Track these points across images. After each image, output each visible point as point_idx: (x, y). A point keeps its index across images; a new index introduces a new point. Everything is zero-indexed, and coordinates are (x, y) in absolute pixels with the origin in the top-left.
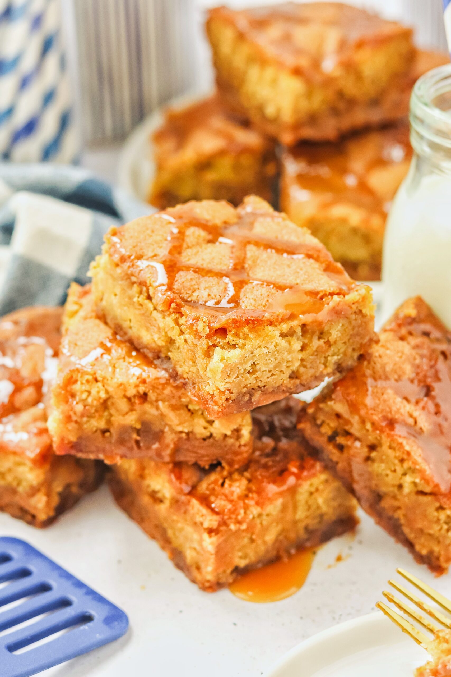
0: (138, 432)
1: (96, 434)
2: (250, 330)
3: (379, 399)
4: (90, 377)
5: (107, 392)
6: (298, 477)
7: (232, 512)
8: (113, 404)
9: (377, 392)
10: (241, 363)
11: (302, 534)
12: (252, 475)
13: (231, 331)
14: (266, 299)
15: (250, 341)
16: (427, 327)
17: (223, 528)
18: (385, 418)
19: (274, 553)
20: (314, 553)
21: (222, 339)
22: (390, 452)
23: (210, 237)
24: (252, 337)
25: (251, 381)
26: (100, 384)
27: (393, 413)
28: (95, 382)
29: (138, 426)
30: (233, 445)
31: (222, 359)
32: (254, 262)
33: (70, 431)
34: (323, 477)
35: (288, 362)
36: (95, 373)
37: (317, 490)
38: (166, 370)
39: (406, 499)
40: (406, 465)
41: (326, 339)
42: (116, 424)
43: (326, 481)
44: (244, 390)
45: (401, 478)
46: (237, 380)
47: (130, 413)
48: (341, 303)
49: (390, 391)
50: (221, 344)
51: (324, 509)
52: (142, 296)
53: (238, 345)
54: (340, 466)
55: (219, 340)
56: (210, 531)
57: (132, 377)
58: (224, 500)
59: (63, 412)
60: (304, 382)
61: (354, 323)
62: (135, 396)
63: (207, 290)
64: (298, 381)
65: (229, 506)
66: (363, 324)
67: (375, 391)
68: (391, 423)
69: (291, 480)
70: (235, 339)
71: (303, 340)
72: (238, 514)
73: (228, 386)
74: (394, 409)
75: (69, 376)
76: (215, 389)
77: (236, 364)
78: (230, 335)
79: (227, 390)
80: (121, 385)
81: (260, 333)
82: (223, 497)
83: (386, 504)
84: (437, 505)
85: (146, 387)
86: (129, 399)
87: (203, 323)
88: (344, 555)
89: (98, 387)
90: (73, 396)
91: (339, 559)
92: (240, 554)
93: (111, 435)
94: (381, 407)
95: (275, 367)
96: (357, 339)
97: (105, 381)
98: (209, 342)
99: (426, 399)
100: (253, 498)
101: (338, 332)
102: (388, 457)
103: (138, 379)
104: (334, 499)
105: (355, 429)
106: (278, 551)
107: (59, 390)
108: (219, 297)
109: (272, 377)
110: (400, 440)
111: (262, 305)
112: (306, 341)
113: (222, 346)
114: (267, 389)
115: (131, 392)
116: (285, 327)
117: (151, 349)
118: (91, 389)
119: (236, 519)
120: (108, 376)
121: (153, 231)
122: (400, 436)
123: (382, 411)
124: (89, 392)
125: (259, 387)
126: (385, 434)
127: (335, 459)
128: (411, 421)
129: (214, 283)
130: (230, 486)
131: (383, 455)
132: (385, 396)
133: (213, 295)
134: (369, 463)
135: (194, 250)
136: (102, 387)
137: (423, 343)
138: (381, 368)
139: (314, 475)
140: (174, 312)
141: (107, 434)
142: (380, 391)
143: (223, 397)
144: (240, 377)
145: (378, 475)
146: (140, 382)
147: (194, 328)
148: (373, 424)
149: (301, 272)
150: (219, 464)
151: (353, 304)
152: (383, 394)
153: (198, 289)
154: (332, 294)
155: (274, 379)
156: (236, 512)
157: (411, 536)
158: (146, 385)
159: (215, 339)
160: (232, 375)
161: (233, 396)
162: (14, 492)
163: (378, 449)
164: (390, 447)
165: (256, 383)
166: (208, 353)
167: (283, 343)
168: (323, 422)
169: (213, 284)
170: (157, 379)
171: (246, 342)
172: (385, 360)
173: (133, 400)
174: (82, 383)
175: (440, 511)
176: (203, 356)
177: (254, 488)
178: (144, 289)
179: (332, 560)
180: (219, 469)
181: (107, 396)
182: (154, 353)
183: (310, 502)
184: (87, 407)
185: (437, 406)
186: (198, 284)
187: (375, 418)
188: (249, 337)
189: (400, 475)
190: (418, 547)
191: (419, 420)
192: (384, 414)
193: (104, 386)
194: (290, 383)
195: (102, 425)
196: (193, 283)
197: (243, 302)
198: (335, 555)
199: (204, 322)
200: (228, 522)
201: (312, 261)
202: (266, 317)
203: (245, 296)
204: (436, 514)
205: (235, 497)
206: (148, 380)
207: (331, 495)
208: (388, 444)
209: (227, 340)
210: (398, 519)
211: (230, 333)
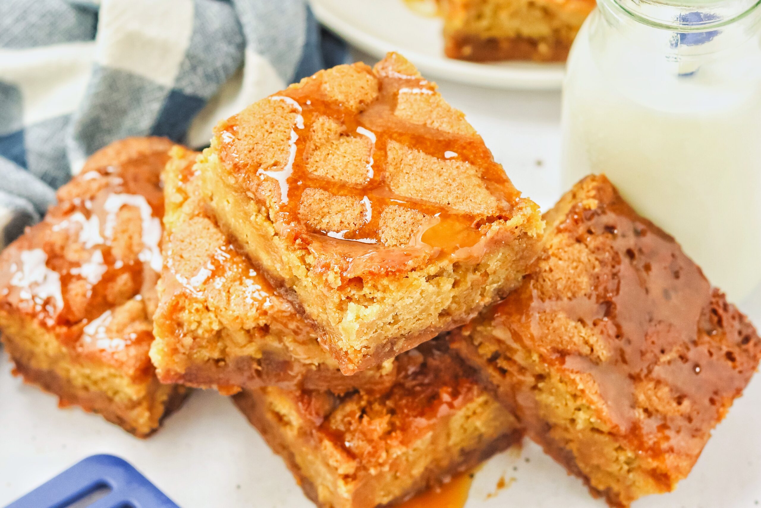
0: (259, 362)
1: (208, 364)
2: (391, 281)
3: (548, 329)
4: (200, 306)
5: (220, 323)
6: (451, 405)
7: (371, 455)
8: (228, 335)
9: (546, 319)
10: (380, 318)
11: (457, 458)
12: (396, 404)
13: (367, 282)
14: (410, 229)
15: (391, 294)
16: (610, 218)
17: (362, 473)
18: (555, 350)
19: (424, 483)
20: (472, 476)
21: (358, 291)
22: (560, 386)
23: (344, 128)
24: (393, 289)
25: (392, 331)
26: (212, 315)
27: (564, 343)
28: (206, 311)
29: (259, 356)
30: (373, 377)
31: (358, 317)
32: (396, 167)
33: (177, 363)
34: (481, 399)
35: (436, 304)
36: (206, 301)
37: (474, 413)
38: (291, 303)
39: (580, 435)
40: (579, 402)
41: (483, 271)
42: (232, 356)
43: (486, 403)
44: (384, 342)
45: (574, 413)
46: (376, 335)
47: (249, 345)
48: (502, 231)
49: (561, 316)
50: (356, 297)
51: (483, 430)
52: (260, 216)
53: (376, 298)
54: (501, 389)
55: (353, 292)
56: (346, 477)
57: (251, 308)
58: (363, 441)
59: (168, 345)
60: (456, 319)
61: (516, 248)
62: (254, 328)
63: (340, 215)
64: (449, 319)
65: (369, 448)
66: (529, 246)
67: (543, 318)
68: (563, 354)
69: (443, 410)
70: (372, 292)
71: (455, 277)
72: (379, 457)
73: (365, 343)
74: (566, 338)
75: (174, 303)
76: (349, 347)
77: (374, 321)
78: (367, 287)
79: (364, 347)
80: (237, 317)
81: (402, 282)
82: (361, 436)
83: (556, 435)
84: (617, 445)
85: (267, 320)
86: (248, 331)
87: (334, 273)
88: (507, 480)
89: (210, 318)
90: (180, 325)
91: (501, 484)
92: (382, 493)
93: (226, 365)
94: (549, 337)
95: (421, 313)
96: (522, 263)
97: (219, 311)
98: (342, 295)
99: (606, 319)
100: (396, 438)
101: (498, 262)
102: (558, 390)
103: (257, 310)
104: (495, 419)
105: (519, 357)
106: (428, 480)
107: (162, 320)
108: (354, 225)
109: (418, 322)
110: (572, 376)
111: (405, 237)
112: (458, 278)
113: (357, 299)
114: (412, 335)
115: (250, 325)
116: (432, 270)
117: (272, 277)
118: (202, 319)
119: (377, 462)
120: (222, 305)
121: (272, 126)
122: (572, 372)
123: (551, 341)
124: (199, 323)
125: (402, 335)
126: (555, 367)
127: (495, 382)
128: (586, 350)
129: (347, 205)
130: (370, 423)
131: (553, 388)
132: (556, 324)
133: (346, 223)
134: (536, 392)
135: (323, 152)
136: (214, 318)
137: (603, 244)
138: (552, 285)
139: (471, 400)
140: (299, 249)
141: (222, 364)
142: (549, 318)
143: (359, 355)
144: (379, 331)
145: (547, 406)
146: (260, 314)
147: (324, 278)
148: (541, 356)
149: (454, 185)
150: (356, 391)
151: (516, 227)
152: (552, 321)
153: (329, 212)
154: (491, 220)
155: (419, 324)
156: (377, 455)
157: (586, 470)
158: (267, 317)
159: (349, 291)
160: (370, 331)
161: (371, 350)
162: (110, 400)
163: (546, 380)
164: (561, 381)
165: (398, 332)
166: (341, 307)
167: (430, 288)
168: (480, 344)
169: (346, 207)
170: (280, 311)
171: (386, 295)
172: (556, 275)
173: (252, 332)
174: (190, 312)
175: (619, 451)
176: (335, 310)
177: (398, 423)
178: (263, 209)
179: (492, 487)
180: (356, 397)
181: (221, 327)
182: (276, 280)
183: (466, 426)
184: (198, 340)
185: (618, 326)
186: (328, 207)
187: (543, 350)
188: (389, 288)
189: (573, 410)
190: (594, 483)
191: (596, 348)
192: (554, 345)
193: (216, 316)
194: (439, 322)
195: (216, 355)
196: (323, 204)
197: (383, 232)
198: (496, 480)
199: (336, 273)
200: (367, 466)
201: (467, 164)
202: (409, 266)
203: (386, 225)
204: (614, 454)
205: (375, 436)
206: (270, 312)
207: (491, 416)
208: (558, 378)
209: (363, 293)
210: (571, 452)
211: (366, 285)
